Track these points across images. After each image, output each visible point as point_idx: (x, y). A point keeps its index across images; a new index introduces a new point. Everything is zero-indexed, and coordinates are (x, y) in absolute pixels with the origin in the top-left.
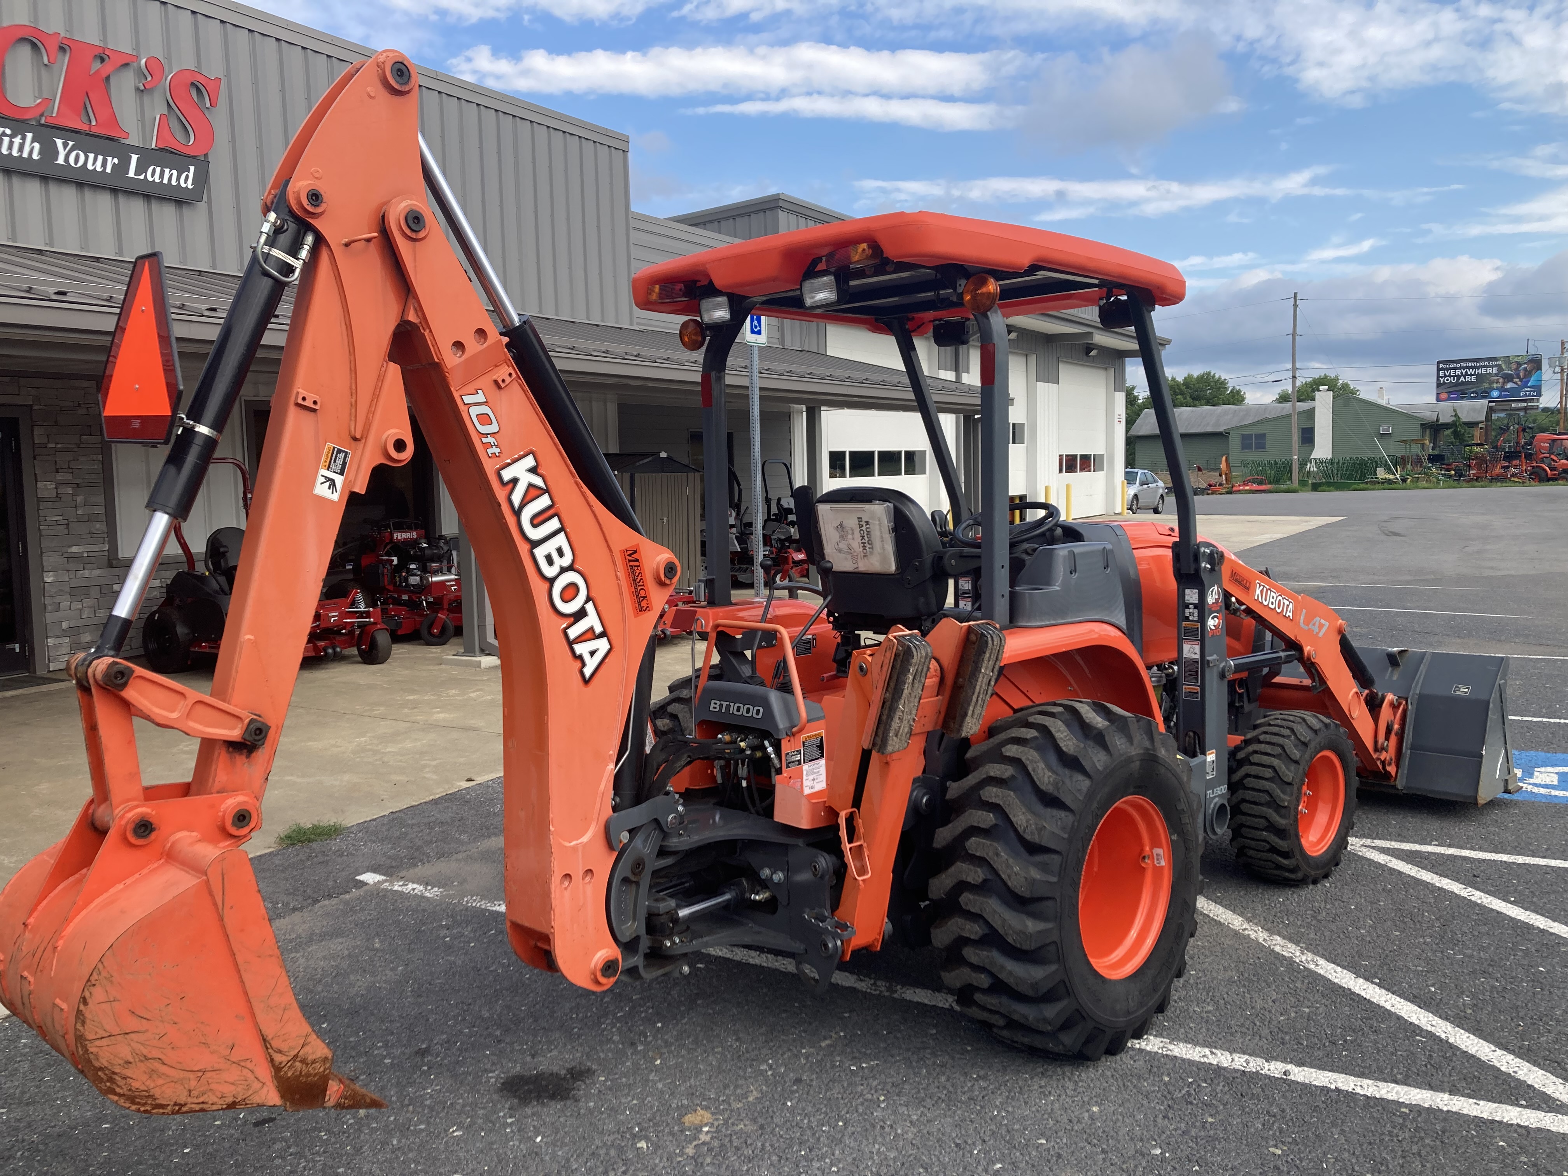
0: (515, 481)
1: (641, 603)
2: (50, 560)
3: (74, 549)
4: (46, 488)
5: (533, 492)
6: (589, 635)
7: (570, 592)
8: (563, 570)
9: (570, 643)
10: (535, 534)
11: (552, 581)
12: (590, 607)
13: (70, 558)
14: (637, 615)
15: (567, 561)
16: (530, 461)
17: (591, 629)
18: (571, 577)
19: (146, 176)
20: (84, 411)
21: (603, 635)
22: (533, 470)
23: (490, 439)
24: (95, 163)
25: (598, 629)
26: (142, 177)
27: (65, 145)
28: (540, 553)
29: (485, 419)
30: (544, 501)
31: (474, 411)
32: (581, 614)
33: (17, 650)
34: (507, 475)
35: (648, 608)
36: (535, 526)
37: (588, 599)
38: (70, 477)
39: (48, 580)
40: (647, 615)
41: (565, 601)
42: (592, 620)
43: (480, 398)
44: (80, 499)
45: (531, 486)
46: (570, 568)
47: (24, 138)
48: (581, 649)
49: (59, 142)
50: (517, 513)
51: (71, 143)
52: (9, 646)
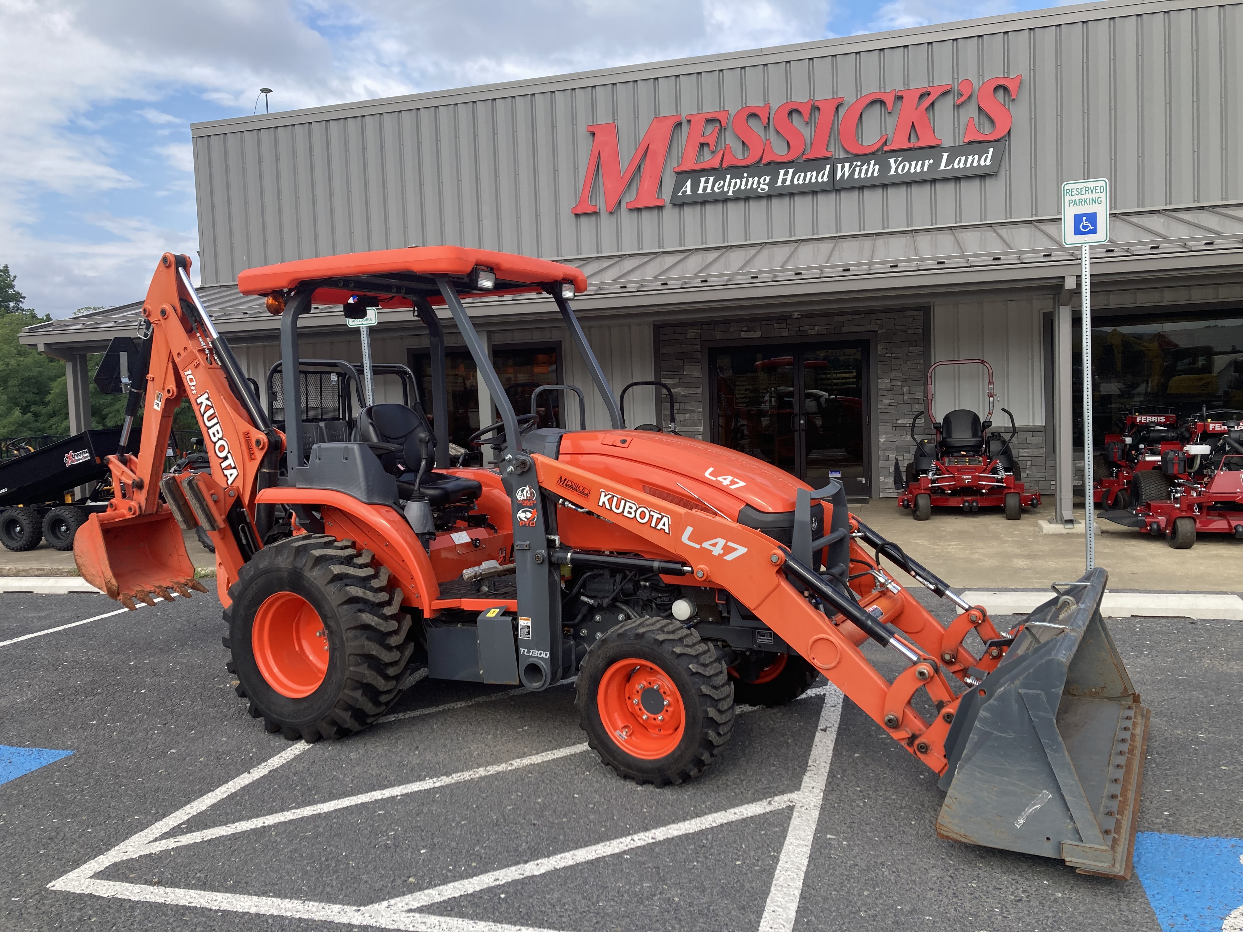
0: (201, 403)
1: (252, 457)
2: (883, 427)
3: (900, 422)
4: (884, 382)
5: (208, 408)
6: (229, 467)
7: (222, 448)
8: (219, 439)
9: (223, 469)
10: (209, 424)
11: (215, 443)
12: (229, 455)
13: (898, 427)
14: (250, 461)
15: (220, 436)
16: (206, 396)
17: (230, 465)
18: (221, 442)
19: (953, 166)
20: (912, 331)
21: (235, 468)
22: (208, 399)
23: (193, 388)
24: (916, 167)
25: (233, 465)
26: (950, 167)
27: (896, 162)
28: (211, 431)
29: (191, 380)
30: (211, 411)
31: (188, 377)
32: (226, 458)
33: (864, 482)
34: (199, 401)
35: (254, 459)
36: (209, 421)
37: (229, 452)
38: (901, 374)
39: (882, 440)
40: (254, 462)
41: (221, 452)
42: (230, 461)
43: (190, 372)
44: (906, 389)
45: (207, 405)
46: (222, 439)
47: (869, 166)
48: (227, 472)
49: (892, 161)
50: (203, 416)
51: (900, 159)
52: (859, 479)
